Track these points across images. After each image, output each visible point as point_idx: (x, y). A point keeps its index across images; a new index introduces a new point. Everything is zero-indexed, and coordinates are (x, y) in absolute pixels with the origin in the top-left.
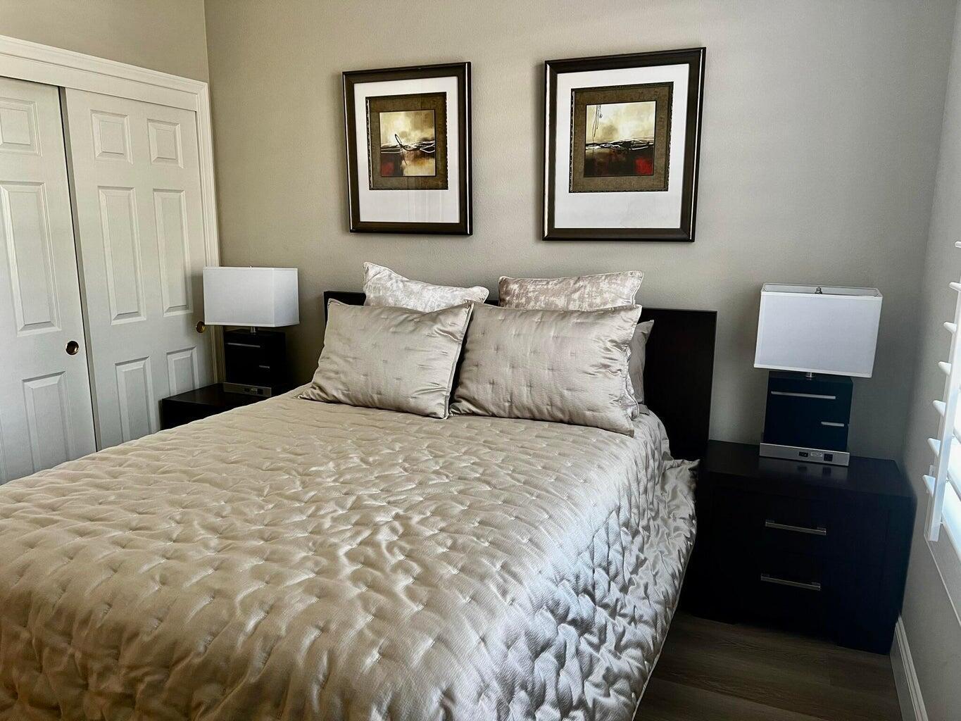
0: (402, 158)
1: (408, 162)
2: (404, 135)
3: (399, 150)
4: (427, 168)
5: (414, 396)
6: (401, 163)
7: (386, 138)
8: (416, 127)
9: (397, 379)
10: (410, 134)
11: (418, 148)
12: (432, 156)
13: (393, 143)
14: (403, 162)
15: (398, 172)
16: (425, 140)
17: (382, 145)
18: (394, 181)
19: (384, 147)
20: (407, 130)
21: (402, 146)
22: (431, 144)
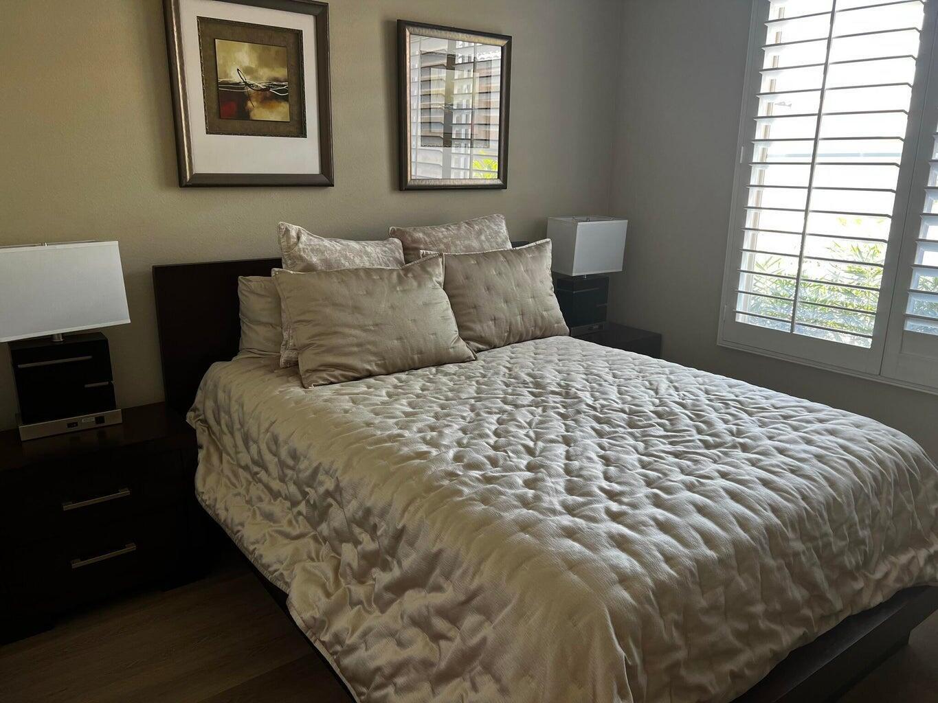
0: (247, 98)
1: (255, 104)
2: (248, 71)
3: (243, 89)
4: (279, 113)
5: (452, 346)
6: (246, 104)
7: (225, 72)
8: (263, 62)
9: (432, 334)
10: (257, 71)
11: (267, 89)
12: (285, 99)
13: (235, 78)
14: (250, 104)
15: (244, 115)
16: (276, 80)
17: (220, 80)
18: (237, 124)
19: (223, 83)
20: (253, 66)
21: (246, 84)
22: (284, 86)
